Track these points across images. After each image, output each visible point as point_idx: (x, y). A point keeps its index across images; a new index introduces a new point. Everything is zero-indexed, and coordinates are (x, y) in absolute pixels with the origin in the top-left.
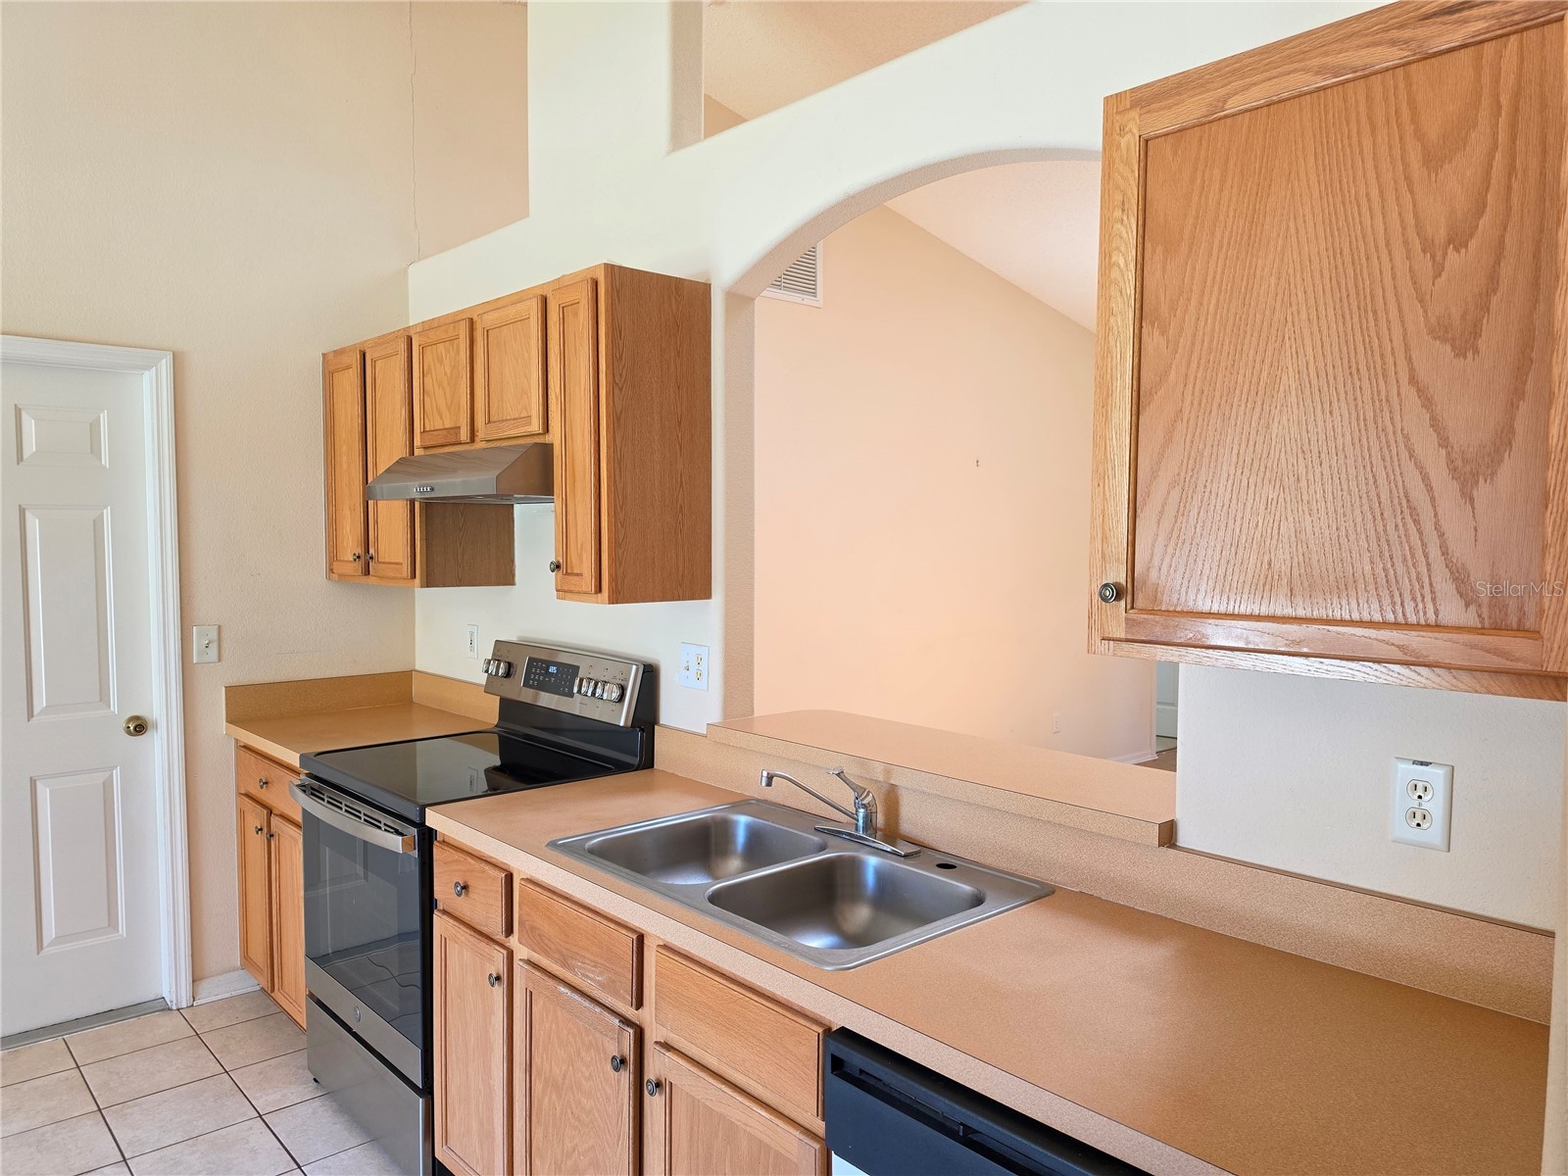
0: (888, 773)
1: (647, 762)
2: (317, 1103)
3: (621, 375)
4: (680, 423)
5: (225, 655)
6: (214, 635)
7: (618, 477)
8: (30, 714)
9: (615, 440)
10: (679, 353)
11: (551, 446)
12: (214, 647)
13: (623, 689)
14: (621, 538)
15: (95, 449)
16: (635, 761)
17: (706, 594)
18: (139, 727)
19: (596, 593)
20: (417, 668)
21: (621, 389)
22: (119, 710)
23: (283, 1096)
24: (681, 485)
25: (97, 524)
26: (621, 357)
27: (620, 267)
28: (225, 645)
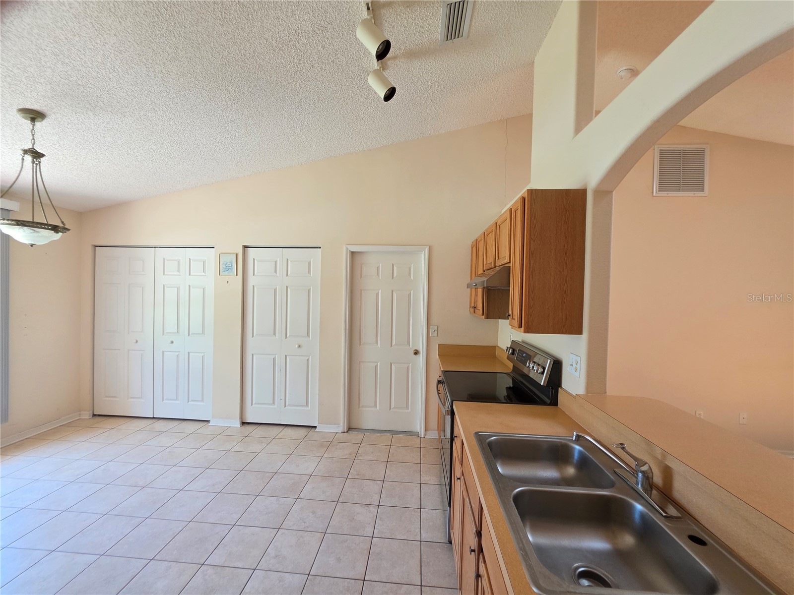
0: (664, 456)
1: (554, 402)
2: (437, 487)
3: (534, 235)
4: (566, 254)
5: (439, 334)
6: (436, 328)
7: (531, 279)
8: (391, 346)
9: (530, 263)
10: (566, 222)
11: (510, 267)
12: (436, 332)
13: (544, 369)
14: (532, 304)
15: (410, 274)
16: (549, 401)
17: (580, 332)
18: (416, 353)
19: (519, 328)
20: (499, 345)
21: (534, 241)
22: (412, 348)
23: (430, 479)
24: (566, 281)
25: (409, 295)
26: (535, 227)
27: (536, 190)
28: (439, 332)
